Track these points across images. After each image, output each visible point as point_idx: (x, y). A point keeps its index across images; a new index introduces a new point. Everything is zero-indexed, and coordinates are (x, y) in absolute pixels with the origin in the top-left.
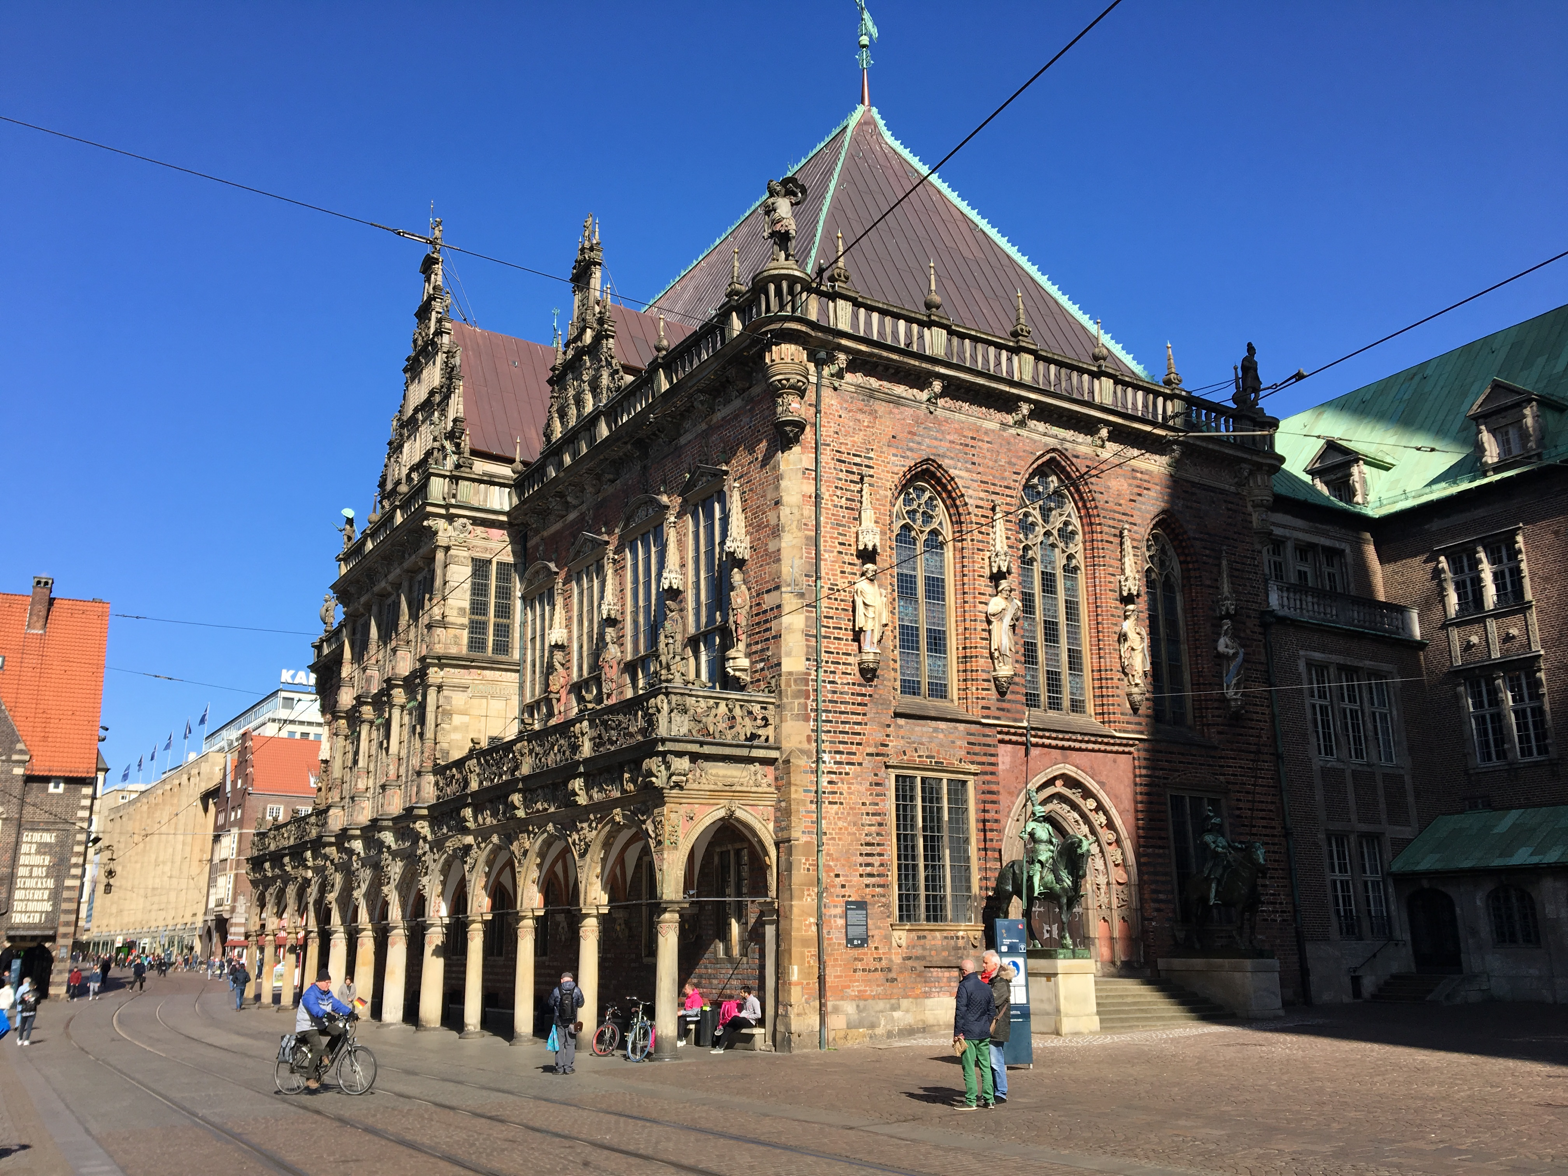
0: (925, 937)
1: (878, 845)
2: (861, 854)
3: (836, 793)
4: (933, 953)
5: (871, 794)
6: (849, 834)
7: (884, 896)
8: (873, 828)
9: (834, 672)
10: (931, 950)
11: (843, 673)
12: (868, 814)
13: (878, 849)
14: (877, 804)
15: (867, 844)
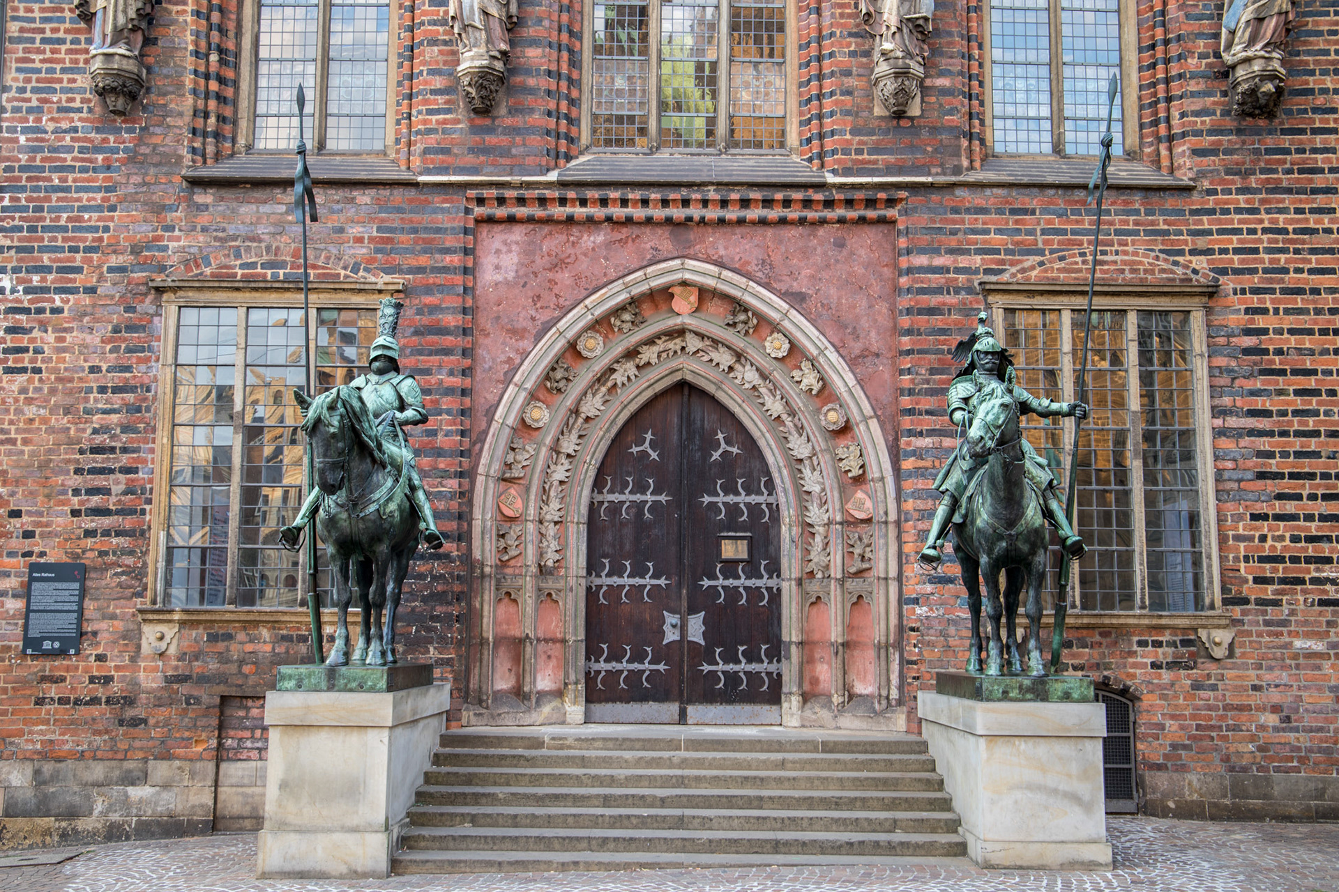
0: (229, 637)
1: (125, 450)
2: (78, 471)
3: (26, 350)
4: (246, 669)
5: (115, 350)
6: (52, 430)
7: (131, 553)
8: (115, 418)
9: (39, 110)
10: (241, 662)
11: (61, 110)
12: (102, 390)
13: (124, 460)
14: (128, 369)
15: (96, 450)
